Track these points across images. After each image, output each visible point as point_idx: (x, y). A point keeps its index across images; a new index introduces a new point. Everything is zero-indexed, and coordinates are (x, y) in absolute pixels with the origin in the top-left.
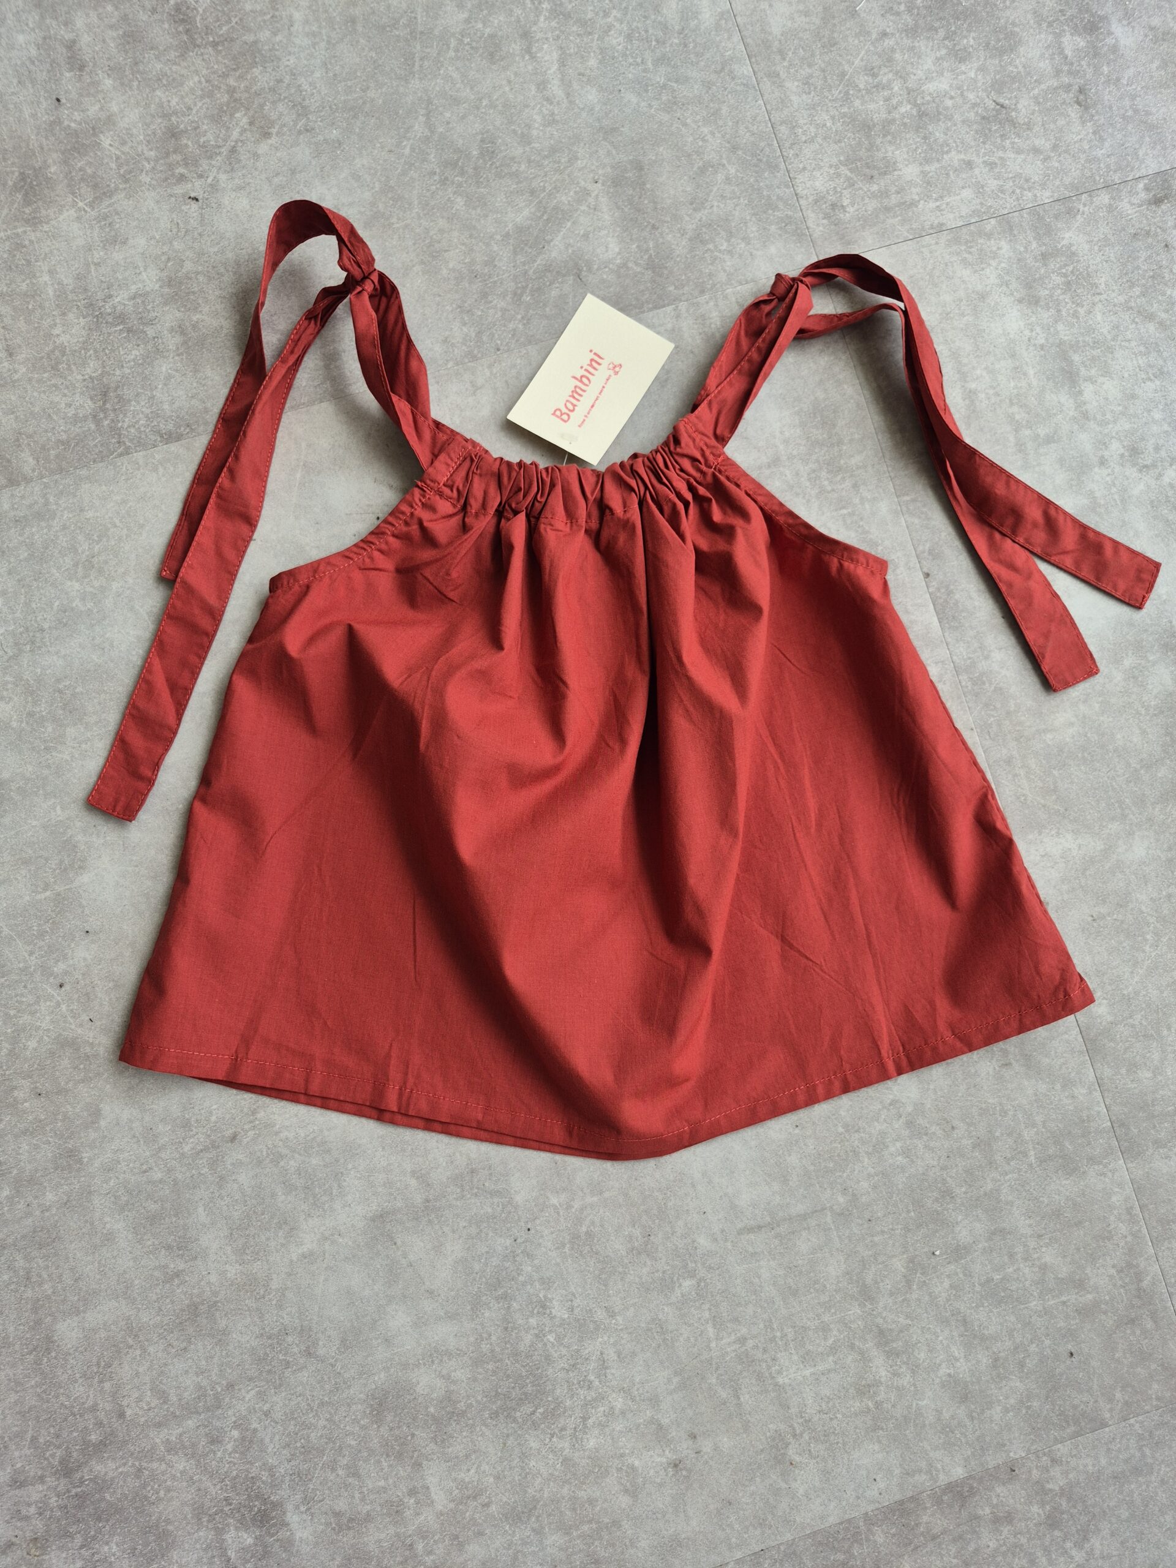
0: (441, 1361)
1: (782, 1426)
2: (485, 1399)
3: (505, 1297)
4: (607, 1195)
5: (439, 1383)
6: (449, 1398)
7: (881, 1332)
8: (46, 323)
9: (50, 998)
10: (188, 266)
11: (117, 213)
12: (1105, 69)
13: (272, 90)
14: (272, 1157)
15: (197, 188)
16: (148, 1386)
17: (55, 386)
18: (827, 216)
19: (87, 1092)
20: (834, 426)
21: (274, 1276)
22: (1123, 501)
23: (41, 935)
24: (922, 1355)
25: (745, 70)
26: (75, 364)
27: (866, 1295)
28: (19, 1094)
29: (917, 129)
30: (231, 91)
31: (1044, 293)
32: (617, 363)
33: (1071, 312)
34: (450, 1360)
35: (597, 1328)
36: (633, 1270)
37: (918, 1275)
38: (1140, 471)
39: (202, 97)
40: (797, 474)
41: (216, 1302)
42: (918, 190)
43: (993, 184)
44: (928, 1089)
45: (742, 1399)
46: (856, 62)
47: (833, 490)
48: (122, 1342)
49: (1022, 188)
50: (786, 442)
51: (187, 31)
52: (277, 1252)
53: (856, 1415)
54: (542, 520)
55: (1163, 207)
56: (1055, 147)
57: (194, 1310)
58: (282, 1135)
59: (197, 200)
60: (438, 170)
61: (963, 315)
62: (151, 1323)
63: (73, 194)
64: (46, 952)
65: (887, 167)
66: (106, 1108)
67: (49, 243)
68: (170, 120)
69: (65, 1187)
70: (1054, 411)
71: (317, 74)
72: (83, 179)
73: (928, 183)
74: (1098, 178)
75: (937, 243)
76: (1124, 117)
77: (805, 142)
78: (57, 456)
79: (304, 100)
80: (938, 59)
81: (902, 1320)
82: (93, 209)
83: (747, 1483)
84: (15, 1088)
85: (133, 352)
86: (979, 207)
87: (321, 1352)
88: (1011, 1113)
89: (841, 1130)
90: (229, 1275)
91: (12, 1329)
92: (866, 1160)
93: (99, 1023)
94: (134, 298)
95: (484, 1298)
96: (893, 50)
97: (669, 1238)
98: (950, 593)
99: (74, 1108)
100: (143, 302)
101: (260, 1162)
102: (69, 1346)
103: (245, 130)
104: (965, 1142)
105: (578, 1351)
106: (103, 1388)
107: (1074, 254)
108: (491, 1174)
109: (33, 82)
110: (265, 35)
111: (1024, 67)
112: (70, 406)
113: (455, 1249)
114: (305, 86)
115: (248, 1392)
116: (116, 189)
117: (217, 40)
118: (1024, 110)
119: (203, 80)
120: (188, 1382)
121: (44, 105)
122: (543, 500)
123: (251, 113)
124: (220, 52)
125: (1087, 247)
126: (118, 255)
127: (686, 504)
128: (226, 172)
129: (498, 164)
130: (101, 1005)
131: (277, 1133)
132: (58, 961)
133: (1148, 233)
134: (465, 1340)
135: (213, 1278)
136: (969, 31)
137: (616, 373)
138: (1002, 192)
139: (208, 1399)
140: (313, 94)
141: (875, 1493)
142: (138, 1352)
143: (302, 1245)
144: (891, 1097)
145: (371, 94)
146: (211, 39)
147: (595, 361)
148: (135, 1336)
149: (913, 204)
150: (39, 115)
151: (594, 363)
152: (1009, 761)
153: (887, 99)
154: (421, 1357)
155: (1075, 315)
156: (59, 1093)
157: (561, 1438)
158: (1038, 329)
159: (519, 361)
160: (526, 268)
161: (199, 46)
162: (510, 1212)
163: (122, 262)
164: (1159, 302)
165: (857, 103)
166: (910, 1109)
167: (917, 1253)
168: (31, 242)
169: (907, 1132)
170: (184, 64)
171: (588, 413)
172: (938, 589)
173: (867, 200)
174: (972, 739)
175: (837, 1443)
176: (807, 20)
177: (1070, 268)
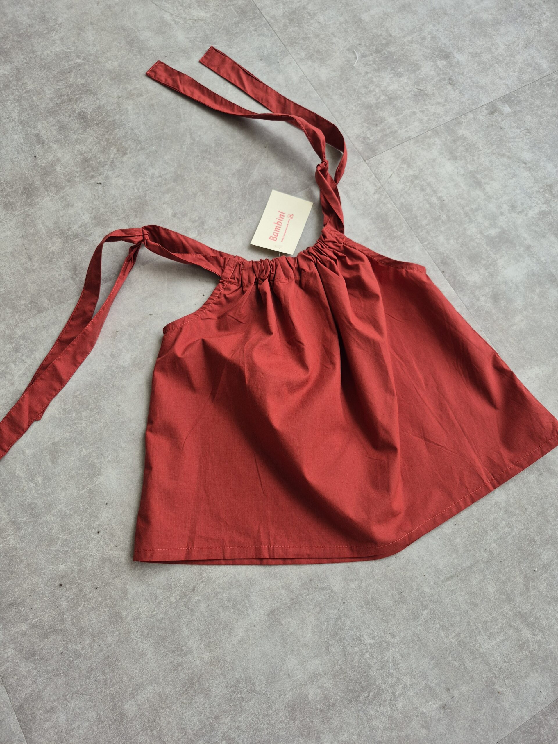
0: (317, 679)
1: (489, 674)
2: (343, 694)
3: (341, 640)
4: (376, 577)
5: (319, 691)
6: (326, 698)
7: (522, 615)
8: (44, 244)
9: (94, 539)
10: (102, 210)
11: (67, 195)
12: (457, 70)
13: (124, 136)
14: (214, 594)
15: (100, 179)
16: (175, 728)
17: (52, 268)
18: (363, 142)
19: (120, 582)
20: (388, 221)
21: (227, 654)
22: (515, 227)
23: (85, 510)
24: (544, 622)
25: (316, 95)
26: (59, 258)
27: (510, 598)
28: (86, 590)
29: (390, 104)
30: (107, 140)
31: (458, 154)
32: (291, 214)
33: (471, 159)
34: (321, 678)
35: (388, 645)
36: (398, 612)
37: (531, 583)
38: (518, 214)
39: (95, 144)
40: (377, 243)
41: (201, 675)
42: (396, 126)
43: (425, 118)
44: (510, 494)
45: (466, 665)
46: (359, 84)
47: (394, 246)
48: (158, 707)
49: (438, 118)
50: (369, 231)
51: (85, 121)
52: (226, 642)
53: (522, 660)
54: (276, 280)
55: (495, 114)
56: (446, 101)
57: (191, 681)
58: (217, 582)
59: (100, 184)
60: (200, 155)
61: (428, 169)
62: (171, 693)
63: (47, 191)
64: (88, 518)
65: (382, 120)
66: (130, 588)
67: (40, 211)
68: (84, 155)
69: (116, 632)
70: (476, 198)
71: (142, 128)
72: (50, 185)
73: (400, 123)
74: (466, 109)
75: (410, 144)
76: (469, 85)
77: (346, 117)
78: (58, 297)
79: (138, 138)
80: (390, 78)
81: (530, 607)
82: (57, 195)
83: (480, 708)
84: (84, 588)
85: (84, 248)
86: (422, 128)
87: (258, 688)
88: (549, 496)
89: (476, 522)
90: (205, 659)
91: (102, 713)
92: (491, 533)
93: (120, 546)
94: (81, 227)
95: (331, 642)
96: (372, 78)
97: (411, 592)
98: (455, 277)
99: (114, 591)
100: (85, 228)
101: (209, 598)
102: (132, 715)
103: (116, 153)
104: (533, 514)
105: (382, 659)
106: (153, 734)
107: (465, 138)
108: (319, 580)
109: (24, 152)
110: (117, 117)
111: (425, 75)
112: (60, 275)
113: (311, 621)
114: (138, 133)
115: (226, 718)
116: (65, 186)
117: (98, 122)
118: (430, 90)
119: (95, 138)
120: (195, 721)
121: (30, 159)
122: (274, 272)
123: (117, 147)
124: (100, 126)
125: (470, 134)
126: (70, 211)
127: (335, 261)
128: (111, 171)
129: (224, 148)
130: (119, 537)
131: (214, 582)
132: (95, 521)
133: (492, 125)
134: (327, 666)
135: (198, 662)
136: (400, 66)
137: (292, 218)
138: (430, 120)
139: (207, 727)
140: (141, 135)
141: (543, 698)
142: (167, 710)
143: (237, 636)
144: (494, 501)
145: (166, 131)
146: (95, 122)
147: (282, 215)
148: (164, 702)
149: (396, 131)
150: (28, 164)
151: (281, 216)
152: (501, 341)
153: (375, 95)
154: (307, 680)
155: (473, 160)
156: (106, 585)
157: (385, 706)
158: (460, 168)
159: (250, 221)
160: (245, 185)
161: (91, 126)
162: (333, 596)
163: (73, 214)
164: (505, 149)
165: (363, 99)
166: (504, 505)
167: (527, 572)
168: (32, 213)
169: (506, 516)
170: (86, 134)
171: (284, 235)
172: (449, 277)
173: (377, 134)
174: (483, 335)
175: (517, 677)
176: (335, 73)
177: (466, 143)
